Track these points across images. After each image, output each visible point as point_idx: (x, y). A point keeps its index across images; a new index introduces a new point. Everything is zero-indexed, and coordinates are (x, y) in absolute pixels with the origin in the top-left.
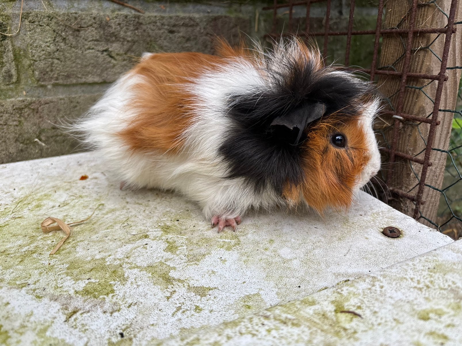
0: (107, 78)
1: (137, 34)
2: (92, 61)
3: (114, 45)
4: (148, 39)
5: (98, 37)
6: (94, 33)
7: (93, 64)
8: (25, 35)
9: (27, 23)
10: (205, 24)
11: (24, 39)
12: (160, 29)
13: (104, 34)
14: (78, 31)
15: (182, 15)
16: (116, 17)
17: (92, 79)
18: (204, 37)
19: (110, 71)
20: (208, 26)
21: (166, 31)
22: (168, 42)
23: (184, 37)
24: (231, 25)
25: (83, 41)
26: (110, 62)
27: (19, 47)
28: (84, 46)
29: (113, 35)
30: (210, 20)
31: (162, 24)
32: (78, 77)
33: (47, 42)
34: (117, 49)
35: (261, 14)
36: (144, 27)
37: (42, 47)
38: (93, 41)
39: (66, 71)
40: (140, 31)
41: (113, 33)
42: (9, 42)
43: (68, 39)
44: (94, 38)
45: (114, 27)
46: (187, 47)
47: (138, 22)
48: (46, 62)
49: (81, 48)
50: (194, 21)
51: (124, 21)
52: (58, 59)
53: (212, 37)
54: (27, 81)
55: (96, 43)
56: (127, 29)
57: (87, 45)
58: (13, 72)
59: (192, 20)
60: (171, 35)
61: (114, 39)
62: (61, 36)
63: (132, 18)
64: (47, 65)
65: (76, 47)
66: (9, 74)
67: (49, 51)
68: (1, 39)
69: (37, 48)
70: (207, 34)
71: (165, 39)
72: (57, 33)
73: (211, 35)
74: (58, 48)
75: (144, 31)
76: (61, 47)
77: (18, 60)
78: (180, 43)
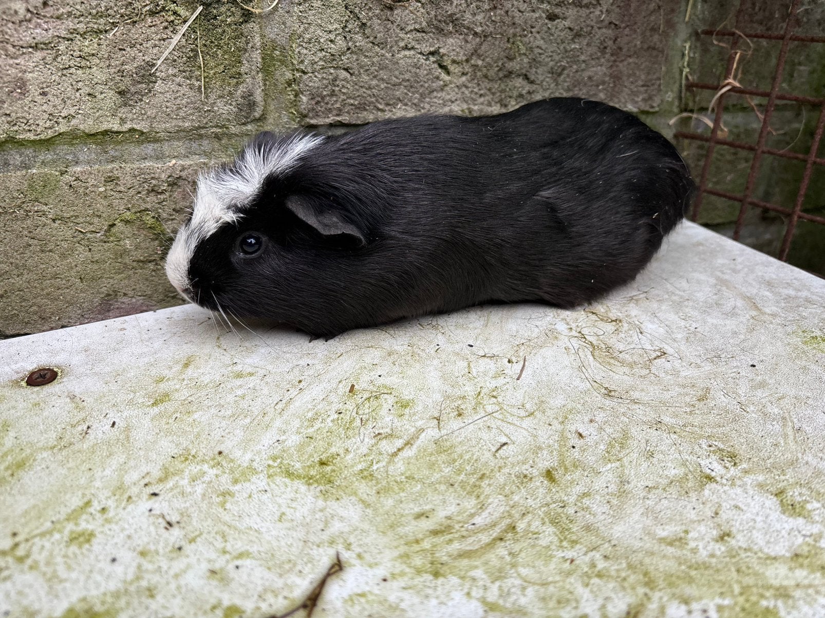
0: (429, 111)
1: (493, 18)
2: (407, 76)
3: (451, 41)
4: (511, 31)
5: (424, 24)
6: (418, 14)
7: (408, 80)
8: (288, 12)
11: (284, 23)
12: (534, 11)
13: (436, 16)
14: (391, 8)
17: (404, 113)
18: (604, 30)
19: (435, 97)
20: (614, 7)
21: (544, 15)
22: (543, 39)
23: (570, 28)
25: (398, 31)
26: (438, 78)
27: (273, 41)
28: (396, 42)
29: (453, 19)
32: (379, 109)
33: (330, 32)
34: (453, 50)
36: (507, 5)
37: (319, 42)
38: (414, 32)
39: (359, 96)
40: (499, 12)
41: (451, 15)
42: (256, 28)
44: (417, 26)
46: (572, 50)
48: (324, 75)
49: (391, 47)
52: (346, 70)
53: (617, 31)
54: (279, 116)
55: (419, 35)
56: (478, 7)
57: (403, 40)
58: (258, 96)
60: (550, 24)
61: (451, 27)
62: (359, 18)
64: (325, 82)
65: (382, 44)
66: (249, 100)
67: (332, 51)
68: (241, 20)
69: (310, 43)
70: (610, 23)
71: (538, 32)
72: (351, 12)
73: (616, 25)
74: (350, 44)
75: (507, 12)
76: (355, 42)
77: (266, 70)
78: (563, 42)
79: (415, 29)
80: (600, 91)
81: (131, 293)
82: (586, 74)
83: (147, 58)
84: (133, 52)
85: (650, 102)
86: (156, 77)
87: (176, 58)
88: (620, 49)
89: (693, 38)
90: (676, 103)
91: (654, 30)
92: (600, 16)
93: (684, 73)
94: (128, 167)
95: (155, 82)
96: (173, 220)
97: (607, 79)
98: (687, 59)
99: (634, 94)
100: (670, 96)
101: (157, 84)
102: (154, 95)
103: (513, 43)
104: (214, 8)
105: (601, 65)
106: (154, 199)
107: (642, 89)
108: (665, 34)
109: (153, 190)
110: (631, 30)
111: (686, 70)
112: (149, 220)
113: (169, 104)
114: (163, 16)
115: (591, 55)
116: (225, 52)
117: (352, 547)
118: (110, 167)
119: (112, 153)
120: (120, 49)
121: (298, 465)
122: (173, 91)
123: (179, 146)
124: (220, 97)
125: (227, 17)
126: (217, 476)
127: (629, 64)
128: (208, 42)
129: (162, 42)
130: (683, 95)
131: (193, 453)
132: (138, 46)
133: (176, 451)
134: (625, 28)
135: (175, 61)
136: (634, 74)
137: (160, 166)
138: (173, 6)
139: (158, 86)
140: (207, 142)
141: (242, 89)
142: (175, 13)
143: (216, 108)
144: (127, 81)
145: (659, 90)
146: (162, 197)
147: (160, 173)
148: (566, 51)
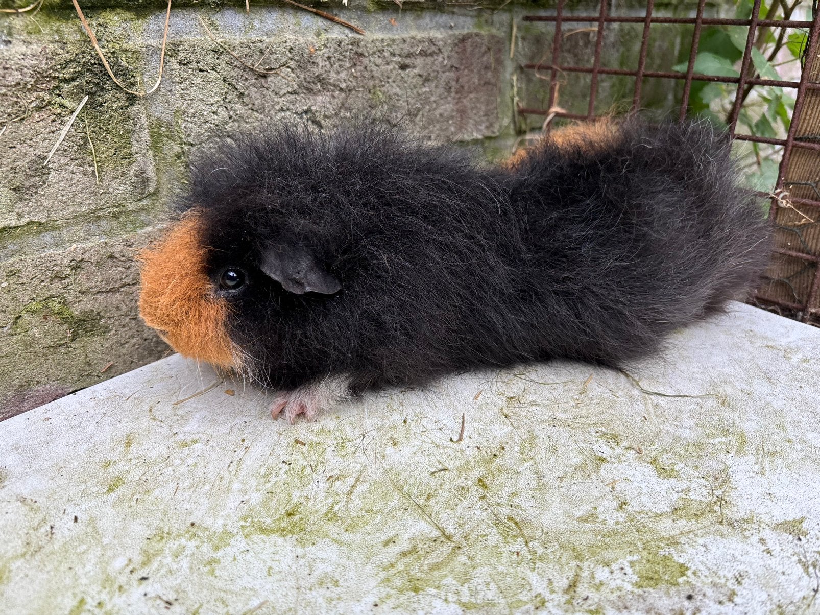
1: (355, 74)
3: (319, 98)
4: (371, 83)
5: (296, 87)
6: (289, 78)
8: (170, 91)
9: (176, 67)
10: (450, 48)
11: (167, 101)
12: (388, 64)
13: (305, 79)
14: (264, 76)
15: (420, 35)
16: (325, 46)
18: (447, 73)
20: (453, 53)
21: (397, 67)
22: (398, 86)
23: (420, 75)
24: (484, 48)
25: (273, 96)
27: (158, 119)
28: (273, 106)
29: (320, 79)
30: (456, 41)
31: (393, 54)
33: (212, 104)
34: (324, 106)
35: (519, 28)
36: (365, 61)
37: (203, 115)
38: (288, 95)
40: (358, 68)
41: (318, 76)
42: (142, 109)
43: (248, 95)
44: (290, 90)
45: (320, 64)
46: (424, 93)
47: (356, 53)
49: (269, 112)
50: (434, 45)
51: (336, 50)
53: (458, 73)
54: (172, 188)
55: (292, 97)
56: (340, 66)
57: (279, 103)
58: (151, 172)
59: (432, 42)
60: (403, 73)
61: (319, 86)
62: (237, 89)
63: (348, 45)
65: (260, 110)
66: (143, 177)
67: (216, 122)
68: (126, 104)
69: (194, 117)
70: (452, 67)
71: (394, 82)
72: (229, 84)
73: (456, 68)
74: (231, 113)
75: (366, 68)
76: (235, 111)
77: (155, 147)
78: (415, 87)
79: (289, 93)
80: (450, 125)
81: (44, 380)
82: (437, 113)
83: (38, 152)
84: (23, 148)
85: (492, 129)
86: (49, 169)
87: (66, 148)
88: (462, 87)
89: (518, 71)
90: (512, 126)
91: (487, 68)
92: (443, 62)
93: (515, 102)
94: (29, 259)
95: (49, 174)
96: (79, 302)
97: (455, 114)
98: (515, 89)
99: (477, 123)
100: (506, 121)
101: (51, 175)
102: (49, 186)
103: (374, 94)
104: (99, 96)
105: (449, 103)
106: (59, 284)
107: (484, 119)
108: (496, 71)
109: (56, 277)
110: (469, 70)
111: (516, 99)
112: (56, 306)
113: (64, 193)
114: (50, 110)
115: (440, 96)
116: (114, 136)
117: (340, 583)
118: (10, 261)
119: (11, 247)
120: (11, 147)
121: (268, 521)
122: (67, 180)
123: (79, 230)
124: (114, 178)
125: (112, 102)
126: (197, 547)
127: (471, 99)
128: (97, 129)
129: (52, 134)
130: (516, 119)
131: (166, 530)
132: (28, 142)
133: (149, 532)
134: (464, 70)
135: (66, 151)
136: (476, 107)
137: (60, 252)
138: (58, 99)
139: (52, 177)
140: (105, 221)
141: (134, 169)
142: (61, 106)
143: (111, 190)
144: (21, 176)
145: (497, 118)
146: (67, 281)
147: (62, 259)
148: (419, 95)
